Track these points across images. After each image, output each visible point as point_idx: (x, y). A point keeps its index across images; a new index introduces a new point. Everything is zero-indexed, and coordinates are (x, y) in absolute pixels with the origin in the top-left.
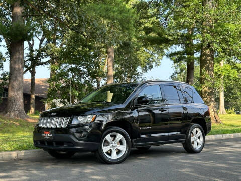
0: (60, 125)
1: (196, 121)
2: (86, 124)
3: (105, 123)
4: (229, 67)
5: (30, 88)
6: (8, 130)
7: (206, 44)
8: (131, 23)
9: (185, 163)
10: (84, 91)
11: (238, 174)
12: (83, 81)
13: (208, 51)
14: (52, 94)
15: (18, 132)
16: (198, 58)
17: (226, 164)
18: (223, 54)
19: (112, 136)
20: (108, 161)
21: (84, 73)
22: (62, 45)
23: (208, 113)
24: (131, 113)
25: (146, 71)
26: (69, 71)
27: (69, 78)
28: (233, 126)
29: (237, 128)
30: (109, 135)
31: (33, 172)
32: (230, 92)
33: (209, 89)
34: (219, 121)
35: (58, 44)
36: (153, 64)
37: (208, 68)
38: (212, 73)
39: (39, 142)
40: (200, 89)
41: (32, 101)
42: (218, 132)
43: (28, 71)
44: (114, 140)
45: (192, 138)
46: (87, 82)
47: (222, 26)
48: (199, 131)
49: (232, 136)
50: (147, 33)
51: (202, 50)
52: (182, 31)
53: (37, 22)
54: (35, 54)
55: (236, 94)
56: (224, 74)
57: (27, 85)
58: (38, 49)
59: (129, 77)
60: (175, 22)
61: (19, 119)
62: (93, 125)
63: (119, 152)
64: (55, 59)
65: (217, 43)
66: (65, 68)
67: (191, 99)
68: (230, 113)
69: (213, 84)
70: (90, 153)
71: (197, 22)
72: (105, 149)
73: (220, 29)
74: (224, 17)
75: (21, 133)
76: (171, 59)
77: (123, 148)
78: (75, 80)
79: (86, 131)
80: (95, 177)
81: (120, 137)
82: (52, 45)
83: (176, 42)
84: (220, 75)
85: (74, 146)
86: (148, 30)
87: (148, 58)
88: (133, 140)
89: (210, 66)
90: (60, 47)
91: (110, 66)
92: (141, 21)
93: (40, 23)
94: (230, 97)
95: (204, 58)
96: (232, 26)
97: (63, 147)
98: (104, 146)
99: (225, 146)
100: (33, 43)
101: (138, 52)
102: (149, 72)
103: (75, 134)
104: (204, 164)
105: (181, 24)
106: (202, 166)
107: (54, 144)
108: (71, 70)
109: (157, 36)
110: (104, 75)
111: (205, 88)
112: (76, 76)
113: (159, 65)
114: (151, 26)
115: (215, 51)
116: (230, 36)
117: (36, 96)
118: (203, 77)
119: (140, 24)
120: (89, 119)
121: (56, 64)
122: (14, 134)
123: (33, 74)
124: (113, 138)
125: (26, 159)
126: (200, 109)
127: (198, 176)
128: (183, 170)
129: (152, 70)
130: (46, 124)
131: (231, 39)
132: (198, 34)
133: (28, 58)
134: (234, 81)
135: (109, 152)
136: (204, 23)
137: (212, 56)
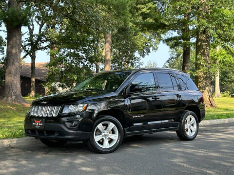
0: (51, 114)
1: (190, 108)
2: (78, 113)
3: (96, 112)
4: (224, 52)
5: (30, 72)
6: (5, 116)
7: (202, 29)
8: (126, 9)
9: (178, 151)
10: (82, 75)
11: (231, 165)
12: (81, 66)
13: (203, 37)
14: (51, 78)
15: (14, 117)
16: (194, 43)
17: (219, 152)
18: (219, 40)
19: (104, 125)
20: (100, 150)
21: (83, 58)
22: (61, 30)
23: (202, 100)
24: (124, 101)
25: (143, 56)
26: (67, 55)
27: (68, 62)
28: (227, 110)
29: (231, 112)
30: (101, 124)
31: (22, 162)
32: (226, 76)
33: (205, 74)
34: (214, 105)
35: (57, 29)
36: (151, 49)
37: (203, 54)
38: (208, 58)
39: (30, 130)
40: (195, 75)
41: (33, 84)
42: (212, 118)
43: (29, 55)
44: (106, 129)
45: (185, 125)
46: (85, 67)
47: (218, 12)
48: (193, 119)
49: (227, 120)
50: (144, 18)
51: (198, 35)
52: (179, 17)
53: (37, 7)
54: (35, 38)
55: (231, 77)
56: (220, 58)
57: (28, 69)
58: (38, 33)
59: (127, 62)
60: (171, 6)
61: (17, 103)
62: (84, 114)
63: (111, 141)
64: (55, 43)
65: (213, 29)
66: (64, 52)
67: (185, 86)
68: (225, 96)
69: (208, 69)
70: (81, 142)
71: (193, 7)
72: (97, 138)
73: (215, 15)
74: (219, 2)
75: (17, 118)
76: (167, 44)
77: (116, 137)
78: (73, 64)
79: (77, 121)
80: (84, 169)
81: (112, 125)
82: (52, 30)
83: (173, 27)
84: (216, 59)
85: (65, 135)
86: (145, 16)
87: (146, 43)
88: (126, 129)
89: (206, 51)
90: (59, 32)
91: (108, 51)
92: (138, 6)
93: (39, 8)
94: (225, 81)
95: (199, 43)
96: (227, 12)
97: (54, 137)
98: (96, 135)
99: (219, 132)
100: (33, 28)
101: (135, 37)
102: (146, 56)
103: (66, 123)
104: (197, 152)
105: (178, 9)
106: (195, 156)
107: (45, 132)
108: (70, 54)
109: (154, 21)
110: (101, 60)
111: (200, 73)
112: (75, 61)
113: (156, 50)
114: (148, 11)
115: (211, 37)
116: (225, 22)
117: (36, 80)
118: (199, 62)
119: (138, 9)
120: (80, 108)
121: (55, 48)
122: (10, 119)
123: (33, 58)
124: (105, 127)
125: (19, 147)
126: (194, 96)
127: (190, 167)
128: (175, 160)
129: (149, 54)
130: (37, 113)
131: (226, 25)
132: (194, 20)
133: (27, 42)
134: (229, 66)
135: (101, 141)
136: (200, 9)
137: (207, 42)
